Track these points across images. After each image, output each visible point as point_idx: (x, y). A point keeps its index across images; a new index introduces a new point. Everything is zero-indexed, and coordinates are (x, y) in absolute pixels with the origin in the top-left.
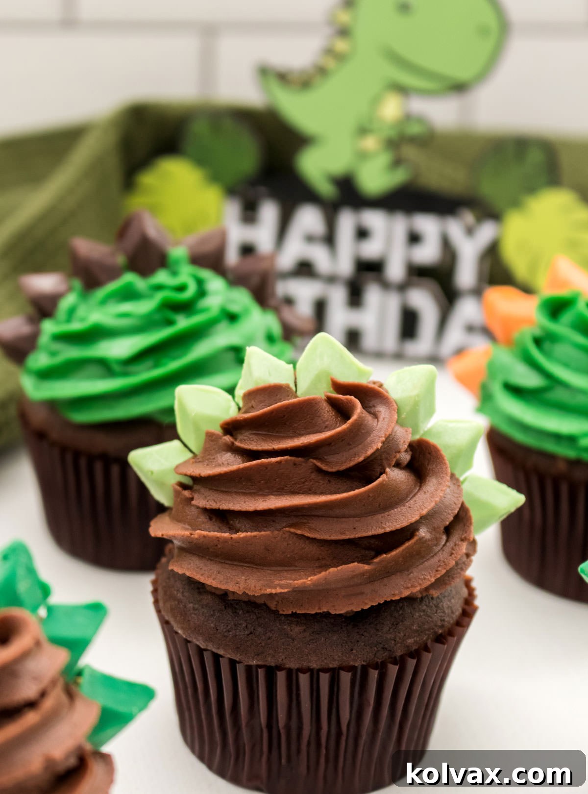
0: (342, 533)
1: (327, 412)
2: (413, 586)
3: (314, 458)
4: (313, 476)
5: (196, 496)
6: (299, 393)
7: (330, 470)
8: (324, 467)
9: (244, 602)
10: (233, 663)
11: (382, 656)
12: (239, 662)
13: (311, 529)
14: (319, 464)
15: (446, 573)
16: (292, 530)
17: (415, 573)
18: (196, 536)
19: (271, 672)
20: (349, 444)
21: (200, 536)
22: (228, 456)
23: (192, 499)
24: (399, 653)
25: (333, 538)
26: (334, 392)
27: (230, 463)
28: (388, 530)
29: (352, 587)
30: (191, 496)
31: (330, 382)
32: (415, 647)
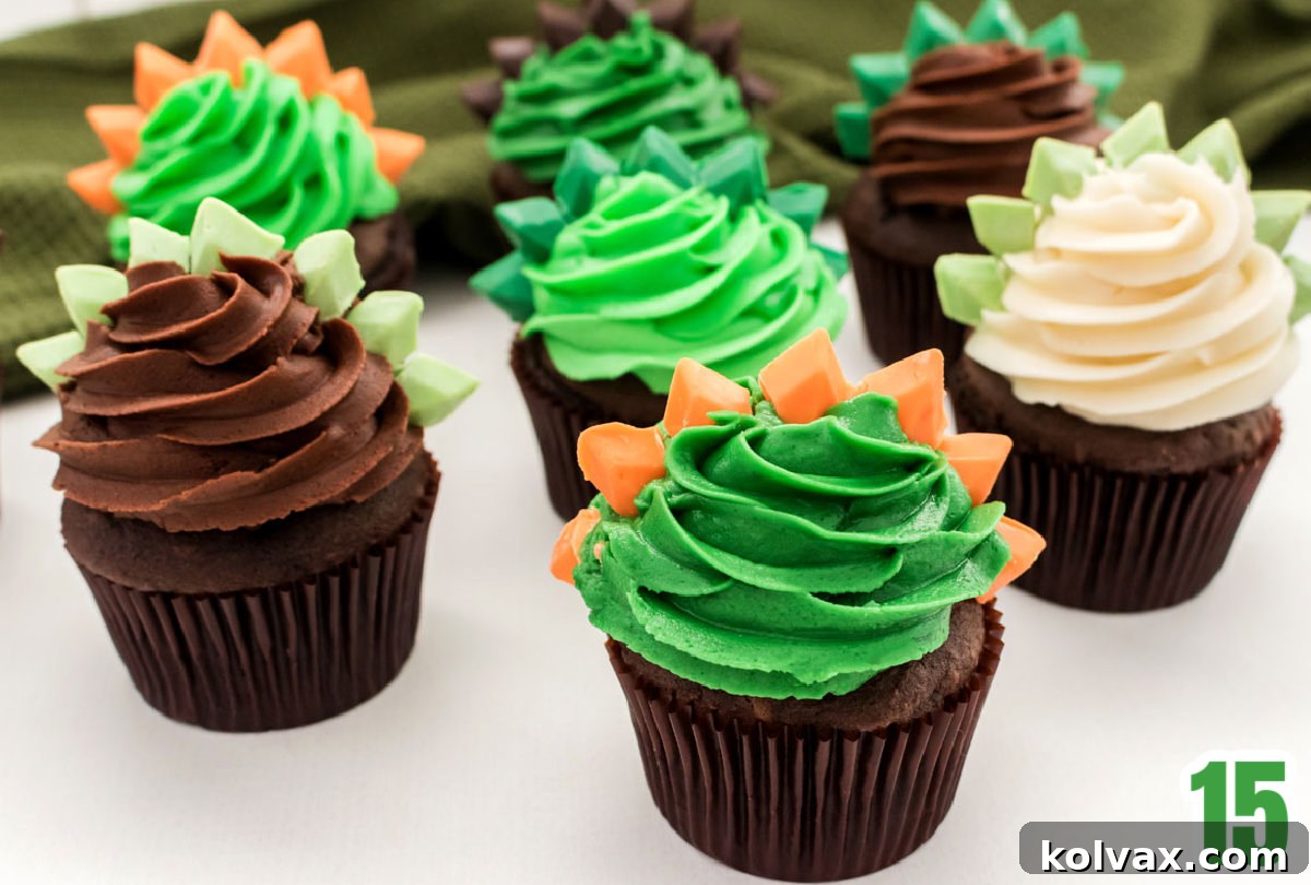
0: (226, 437)
1: (210, 292)
2: (321, 494)
3: (190, 350)
4: (191, 371)
6: (193, 271)
7: (208, 364)
8: (199, 360)
11: (294, 576)
13: (188, 435)
14: (194, 356)
15: (365, 477)
16: (165, 436)
17: (325, 478)
20: (230, 332)
21: (64, 446)
22: (108, 349)
24: (317, 571)
25: (214, 443)
26: (224, 268)
27: (107, 357)
28: (281, 431)
29: (243, 499)
31: (219, 258)
32: (338, 562)
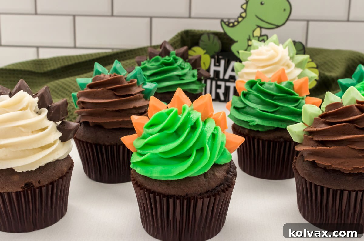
1: (356, 110)
3: (354, 124)
4: (355, 129)
5: (314, 137)
7: (361, 127)
8: (359, 126)
9: (332, 170)
10: (328, 190)
12: (331, 189)
14: (356, 125)
16: (349, 146)
18: (317, 149)
19: (342, 192)
21: (319, 149)
23: (313, 138)
26: (357, 104)
27: (323, 127)
30: (312, 137)
